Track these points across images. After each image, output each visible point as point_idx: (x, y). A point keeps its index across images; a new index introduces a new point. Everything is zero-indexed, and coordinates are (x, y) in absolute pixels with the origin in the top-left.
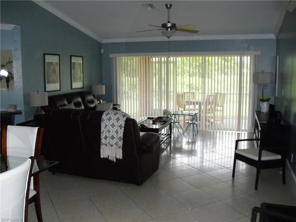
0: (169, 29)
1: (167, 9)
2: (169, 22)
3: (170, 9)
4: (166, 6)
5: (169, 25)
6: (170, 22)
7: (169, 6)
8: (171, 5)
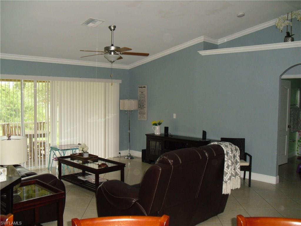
0: (112, 53)
1: (111, 31)
2: (112, 45)
3: (114, 31)
4: (110, 27)
5: (113, 48)
6: (114, 45)
7: (112, 28)
8: (115, 27)
